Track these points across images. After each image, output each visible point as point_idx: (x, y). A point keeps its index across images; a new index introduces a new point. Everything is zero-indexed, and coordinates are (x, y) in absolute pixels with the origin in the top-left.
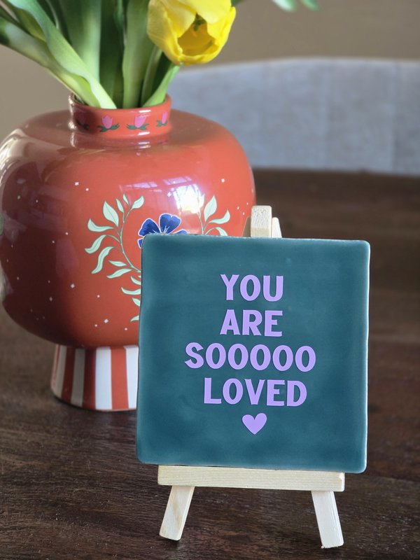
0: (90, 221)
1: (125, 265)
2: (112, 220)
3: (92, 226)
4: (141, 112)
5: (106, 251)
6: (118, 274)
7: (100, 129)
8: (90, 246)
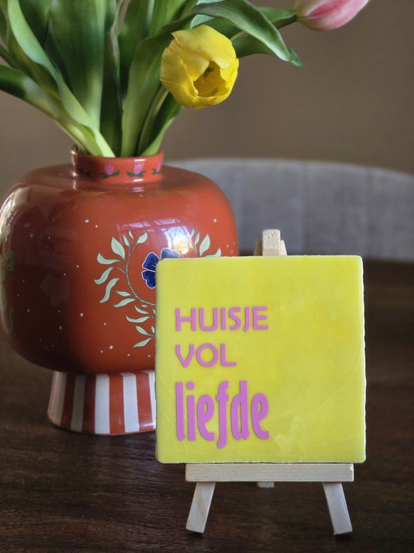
0: (99, 254)
1: (129, 295)
2: (119, 254)
3: (101, 260)
4: (137, 160)
5: (113, 282)
6: (123, 303)
7: (102, 176)
8: (99, 278)
